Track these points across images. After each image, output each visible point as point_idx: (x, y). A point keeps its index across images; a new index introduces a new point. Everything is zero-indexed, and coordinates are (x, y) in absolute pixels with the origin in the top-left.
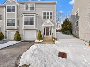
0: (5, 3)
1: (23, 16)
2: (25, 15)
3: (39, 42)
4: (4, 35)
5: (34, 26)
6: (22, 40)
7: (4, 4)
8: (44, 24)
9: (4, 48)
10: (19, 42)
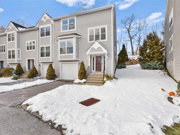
0: (38, 24)
1: (59, 40)
2: (60, 39)
3: (80, 83)
4: (38, 70)
5: (74, 56)
6: (57, 79)
7: (37, 26)
8: (89, 50)
9: (29, 87)
10: (53, 81)
